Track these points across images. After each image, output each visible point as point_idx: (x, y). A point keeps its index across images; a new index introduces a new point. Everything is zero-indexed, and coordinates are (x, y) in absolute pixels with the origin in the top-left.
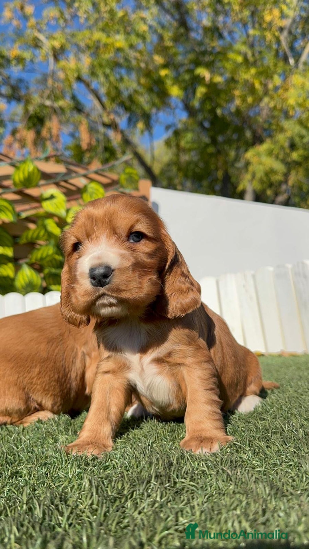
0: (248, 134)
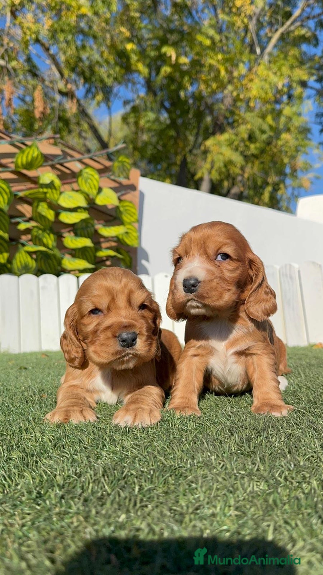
0: (209, 119)
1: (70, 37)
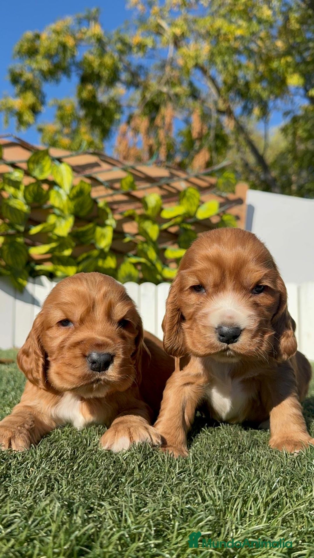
1: (226, 58)
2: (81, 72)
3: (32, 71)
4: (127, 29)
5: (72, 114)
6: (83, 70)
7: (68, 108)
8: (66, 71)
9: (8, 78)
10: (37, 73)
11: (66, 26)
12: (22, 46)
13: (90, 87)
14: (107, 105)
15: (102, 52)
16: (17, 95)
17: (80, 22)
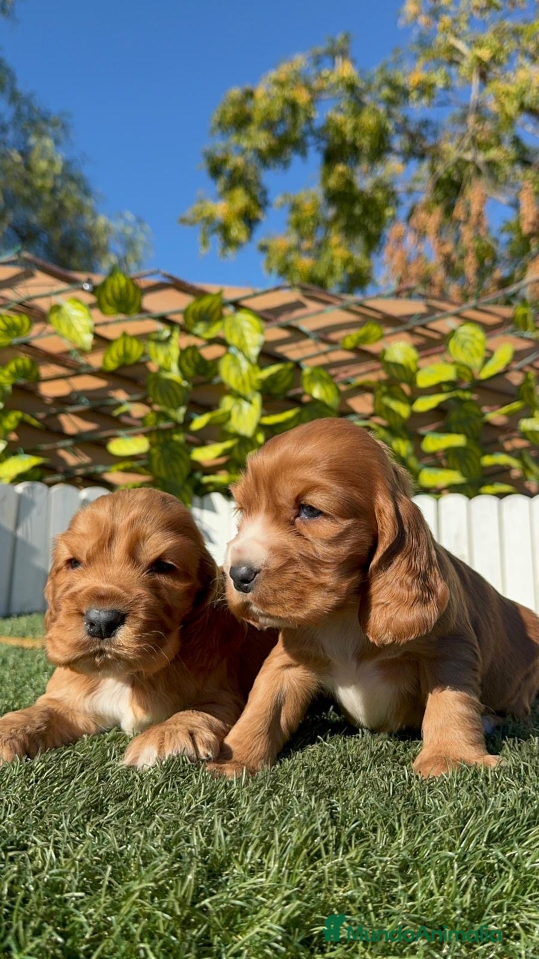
2: (324, 145)
3: (243, 152)
4: (399, 62)
5: (313, 217)
6: (328, 140)
7: (308, 206)
8: (299, 146)
9: (203, 168)
10: (250, 155)
11: (295, 71)
12: (224, 113)
13: (340, 168)
14: (372, 193)
15: (358, 107)
16: (221, 195)
17: (318, 61)
